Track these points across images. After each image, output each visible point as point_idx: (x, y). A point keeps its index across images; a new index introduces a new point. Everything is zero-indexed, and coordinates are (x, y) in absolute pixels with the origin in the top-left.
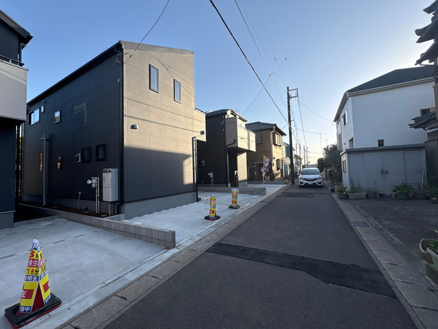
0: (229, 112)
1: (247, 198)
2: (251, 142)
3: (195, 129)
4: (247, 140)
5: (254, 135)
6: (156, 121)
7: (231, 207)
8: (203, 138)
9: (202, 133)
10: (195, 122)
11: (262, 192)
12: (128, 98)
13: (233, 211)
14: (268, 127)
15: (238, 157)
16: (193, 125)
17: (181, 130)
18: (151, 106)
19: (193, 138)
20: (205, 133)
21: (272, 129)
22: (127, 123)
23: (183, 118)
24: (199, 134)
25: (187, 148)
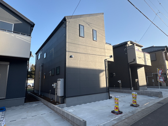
0: (129, 43)
1: (145, 99)
2: (147, 60)
3: (106, 55)
4: (143, 58)
5: (149, 55)
6: (83, 52)
7: (132, 105)
8: (112, 60)
9: (111, 56)
10: (106, 51)
11: (159, 95)
12: (68, 43)
13: (134, 108)
14: (160, 49)
15: (138, 70)
16: (105, 53)
17: (97, 56)
18: (80, 45)
19: (105, 60)
20: (113, 56)
21: (163, 50)
22: (68, 55)
23: (98, 49)
24: (109, 57)
25: (102, 66)
